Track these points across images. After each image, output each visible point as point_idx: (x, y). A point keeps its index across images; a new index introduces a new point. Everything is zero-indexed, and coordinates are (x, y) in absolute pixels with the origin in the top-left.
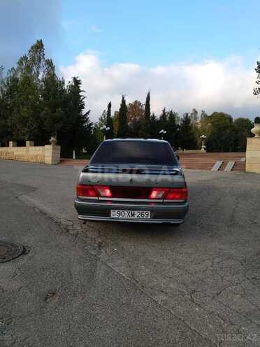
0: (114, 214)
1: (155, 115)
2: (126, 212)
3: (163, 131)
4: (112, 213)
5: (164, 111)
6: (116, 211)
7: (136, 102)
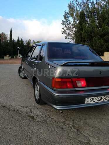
0: (88, 101)
1: (14, 40)
2: (96, 98)
3: (19, 47)
4: (86, 100)
5: (18, 38)
6: (90, 98)
7: (3, 33)
